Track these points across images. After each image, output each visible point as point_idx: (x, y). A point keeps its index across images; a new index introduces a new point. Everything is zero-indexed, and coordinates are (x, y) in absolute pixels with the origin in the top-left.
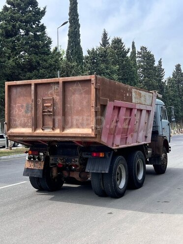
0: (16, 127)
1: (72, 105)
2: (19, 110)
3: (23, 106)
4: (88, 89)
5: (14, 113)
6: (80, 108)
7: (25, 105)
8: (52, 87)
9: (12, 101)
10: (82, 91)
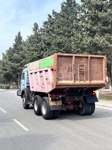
0: (61, 80)
1: (94, 69)
2: (63, 70)
3: (66, 68)
4: (101, 62)
5: (60, 72)
6: (97, 71)
8: (83, 59)
10: (98, 62)
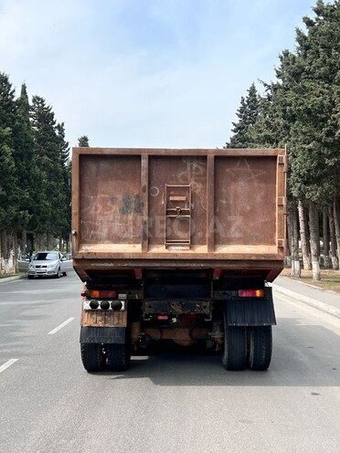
0: (96, 240)
1: (231, 202)
2: (105, 206)
3: (116, 199)
4: (265, 172)
5: (92, 212)
6: (248, 208)
7: (120, 197)
8: (186, 165)
9: (87, 187)
10: (253, 177)
